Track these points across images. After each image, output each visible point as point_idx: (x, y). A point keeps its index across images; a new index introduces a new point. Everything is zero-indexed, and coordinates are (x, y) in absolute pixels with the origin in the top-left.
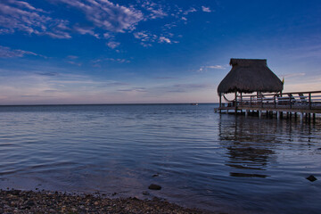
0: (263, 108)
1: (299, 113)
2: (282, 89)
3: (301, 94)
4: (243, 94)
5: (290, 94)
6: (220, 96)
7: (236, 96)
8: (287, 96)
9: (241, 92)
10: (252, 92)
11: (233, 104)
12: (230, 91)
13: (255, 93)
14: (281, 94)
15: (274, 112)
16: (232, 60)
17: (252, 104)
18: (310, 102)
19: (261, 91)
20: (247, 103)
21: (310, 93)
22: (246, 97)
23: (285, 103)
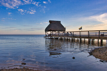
0: (59, 36)
1: (70, 38)
2: (65, 30)
3: (71, 32)
4: (53, 32)
5: (68, 32)
6: (46, 32)
7: (51, 33)
8: (67, 33)
9: (52, 31)
10: (56, 31)
11: (50, 35)
12: (49, 31)
13: (57, 32)
14: (65, 32)
15: (63, 38)
16: (50, 21)
17: (56, 35)
18: (73, 35)
19: (59, 31)
20: (54, 35)
21: (73, 32)
22: (54, 33)
23: (66, 35)
